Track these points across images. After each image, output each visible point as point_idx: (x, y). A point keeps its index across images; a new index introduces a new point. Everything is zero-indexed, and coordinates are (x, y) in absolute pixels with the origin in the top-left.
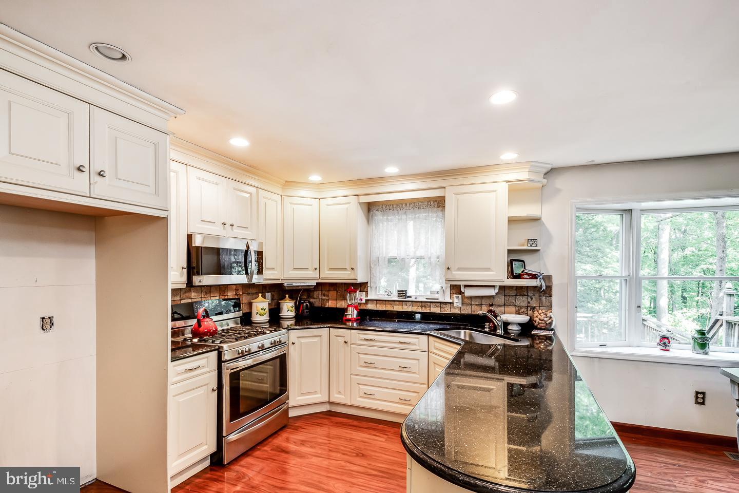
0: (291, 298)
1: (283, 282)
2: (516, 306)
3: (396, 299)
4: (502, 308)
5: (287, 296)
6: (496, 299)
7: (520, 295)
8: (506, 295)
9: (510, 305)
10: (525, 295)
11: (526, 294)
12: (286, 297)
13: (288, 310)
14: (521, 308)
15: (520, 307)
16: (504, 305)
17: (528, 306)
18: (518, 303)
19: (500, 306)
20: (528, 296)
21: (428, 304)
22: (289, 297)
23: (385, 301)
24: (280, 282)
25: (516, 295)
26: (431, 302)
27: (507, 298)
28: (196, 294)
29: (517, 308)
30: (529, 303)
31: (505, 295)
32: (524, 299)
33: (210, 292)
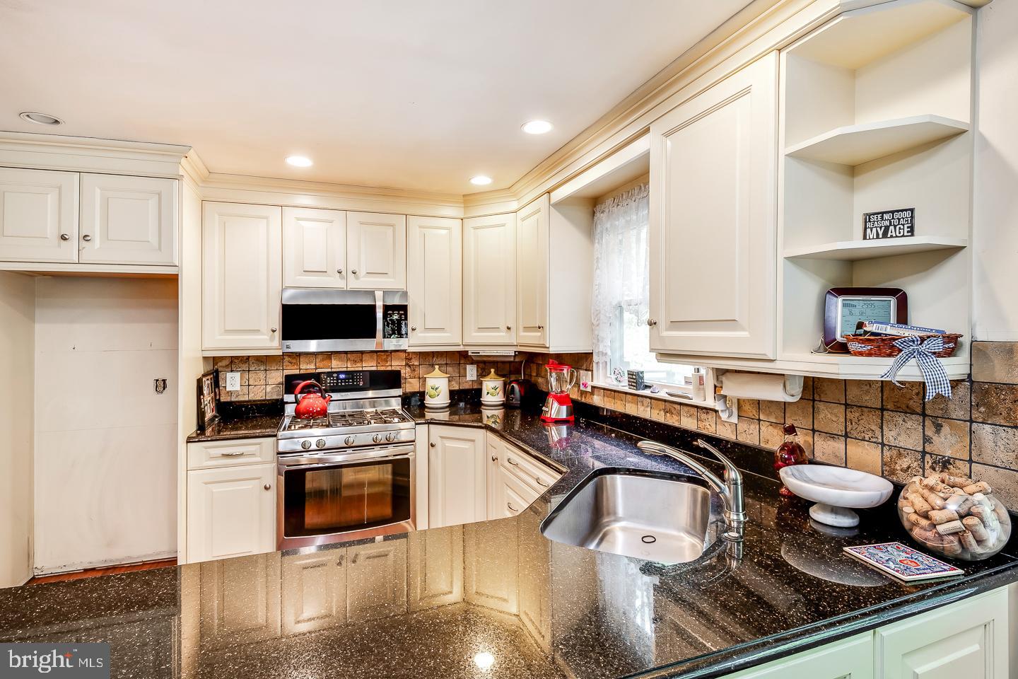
0: (498, 374)
1: (467, 349)
2: (883, 445)
3: (627, 389)
4: (838, 446)
5: (493, 370)
6: (822, 416)
7: (897, 410)
8: (852, 406)
9: (863, 440)
10: (913, 412)
11: (919, 410)
12: (491, 372)
13: (488, 393)
14: (900, 455)
15: (895, 452)
16: (846, 436)
17: (924, 453)
18: (890, 436)
19: (833, 436)
20: (924, 415)
21: (676, 406)
22: (495, 372)
23: (615, 391)
24: (461, 348)
25: (882, 409)
26: (681, 404)
27: (853, 415)
28: (338, 363)
29: (887, 453)
30: (926, 440)
31: (846, 405)
32: (909, 424)
33: (362, 361)
